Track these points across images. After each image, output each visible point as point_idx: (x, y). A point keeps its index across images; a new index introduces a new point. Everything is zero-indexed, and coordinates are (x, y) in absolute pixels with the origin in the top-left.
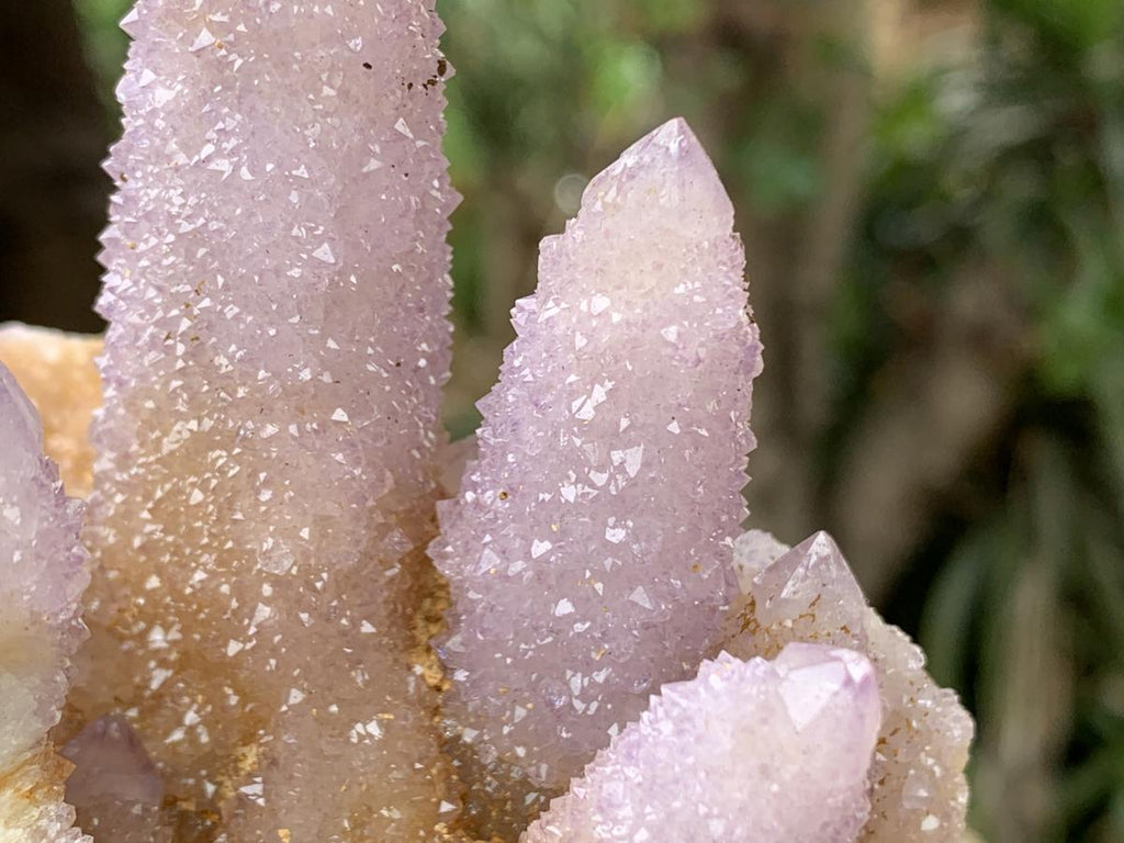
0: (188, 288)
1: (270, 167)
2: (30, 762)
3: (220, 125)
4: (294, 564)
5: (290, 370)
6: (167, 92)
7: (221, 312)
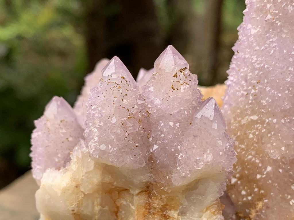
0: (255, 82)
1: (285, 51)
2: (214, 204)
3: (271, 40)
4: (279, 156)
5: (283, 105)
6: (254, 30)
7: (265, 89)
